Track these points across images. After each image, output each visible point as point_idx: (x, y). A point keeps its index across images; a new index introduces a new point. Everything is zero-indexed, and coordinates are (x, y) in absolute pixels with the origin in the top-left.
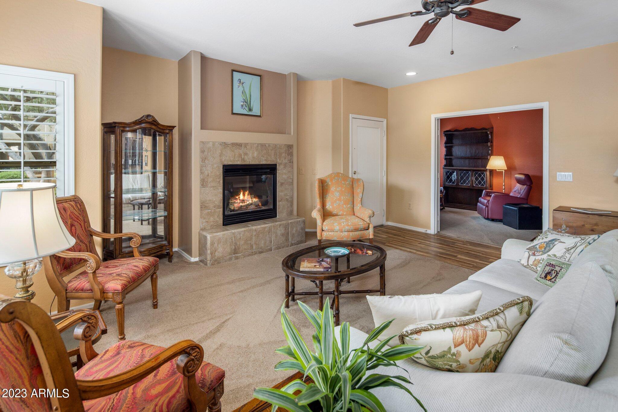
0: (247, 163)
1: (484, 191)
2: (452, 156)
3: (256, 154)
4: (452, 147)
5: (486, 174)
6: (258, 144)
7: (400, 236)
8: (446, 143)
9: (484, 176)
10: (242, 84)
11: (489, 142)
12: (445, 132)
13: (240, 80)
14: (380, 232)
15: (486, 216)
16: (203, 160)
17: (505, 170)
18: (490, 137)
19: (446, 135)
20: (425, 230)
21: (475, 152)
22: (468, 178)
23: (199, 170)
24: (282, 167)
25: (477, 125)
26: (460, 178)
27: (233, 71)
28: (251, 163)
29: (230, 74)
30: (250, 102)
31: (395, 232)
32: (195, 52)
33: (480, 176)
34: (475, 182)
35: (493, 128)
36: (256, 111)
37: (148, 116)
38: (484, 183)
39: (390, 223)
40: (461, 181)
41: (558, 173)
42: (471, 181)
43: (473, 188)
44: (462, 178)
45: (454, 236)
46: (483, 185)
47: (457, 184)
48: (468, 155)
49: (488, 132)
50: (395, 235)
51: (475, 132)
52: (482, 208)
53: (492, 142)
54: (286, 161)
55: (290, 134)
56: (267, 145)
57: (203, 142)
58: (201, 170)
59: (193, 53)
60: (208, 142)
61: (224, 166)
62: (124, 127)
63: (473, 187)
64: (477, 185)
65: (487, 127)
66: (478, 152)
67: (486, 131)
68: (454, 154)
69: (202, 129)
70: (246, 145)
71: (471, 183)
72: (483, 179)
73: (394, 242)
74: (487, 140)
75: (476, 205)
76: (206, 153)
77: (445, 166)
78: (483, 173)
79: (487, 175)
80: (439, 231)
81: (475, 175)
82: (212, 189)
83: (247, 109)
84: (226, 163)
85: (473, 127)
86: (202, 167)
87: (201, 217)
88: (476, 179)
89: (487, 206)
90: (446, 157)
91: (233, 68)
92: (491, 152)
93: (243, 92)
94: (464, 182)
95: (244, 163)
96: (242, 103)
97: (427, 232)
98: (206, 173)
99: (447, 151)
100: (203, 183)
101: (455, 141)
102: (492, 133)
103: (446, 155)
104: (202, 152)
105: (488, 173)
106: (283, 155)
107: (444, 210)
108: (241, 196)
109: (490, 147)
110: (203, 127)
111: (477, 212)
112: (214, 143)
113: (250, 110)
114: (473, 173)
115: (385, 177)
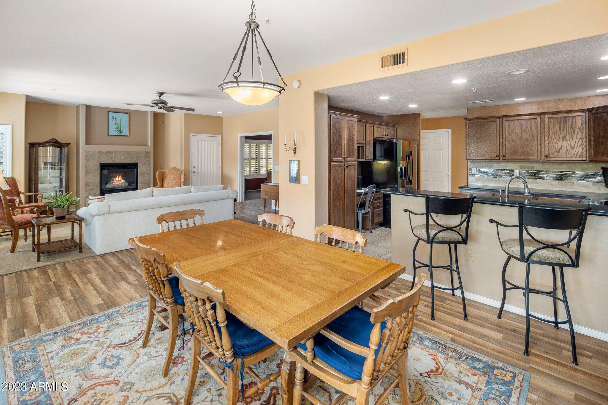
0: (116, 162)
3: (122, 157)
6: (124, 152)
10: (115, 118)
13: (113, 117)
16: (87, 161)
23: (84, 167)
24: (142, 164)
27: (108, 112)
28: (119, 162)
29: (107, 114)
30: (121, 128)
32: (82, 105)
36: (125, 132)
37: (53, 139)
54: (145, 161)
55: (149, 146)
56: (131, 152)
57: (87, 152)
58: (85, 166)
59: (80, 106)
60: (90, 152)
61: (100, 164)
62: (40, 145)
69: (86, 144)
70: (116, 153)
76: (89, 157)
82: (92, 176)
83: (118, 132)
84: (102, 162)
86: (86, 164)
87: (86, 190)
91: (108, 110)
93: (116, 123)
95: (114, 162)
96: (115, 129)
98: (89, 167)
100: (87, 173)
104: (86, 156)
106: (143, 157)
108: (117, 179)
110: (87, 143)
112: (94, 152)
113: (121, 132)
115: (220, 170)
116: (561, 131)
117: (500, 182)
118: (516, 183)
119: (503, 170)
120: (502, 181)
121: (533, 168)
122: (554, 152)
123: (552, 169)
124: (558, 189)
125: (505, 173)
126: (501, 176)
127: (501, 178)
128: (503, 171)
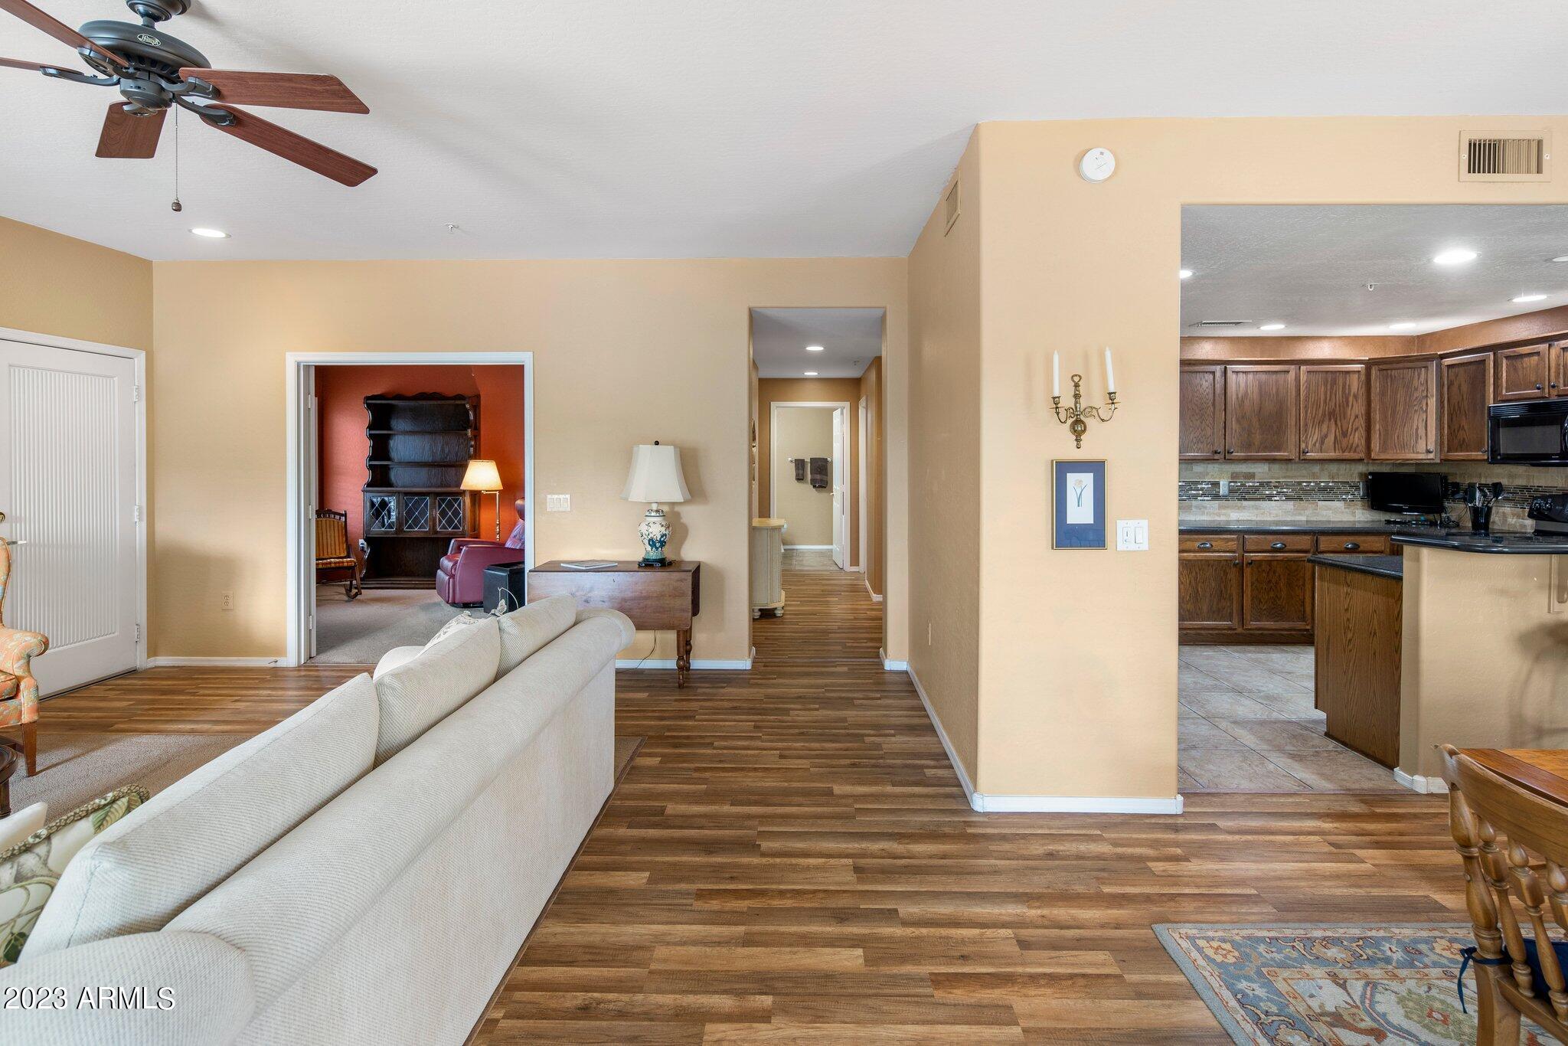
1: (453, 541)
2: (389, 459)
4: (388, 437)
5: (464, 502)
7: (181, 692)
8: (370, 427)
9: (459, 505)
11: (470, 427)
12: (367, 398)
14: (111, 694)
15: (450, 599)
17: (499, 491)
18: (472, 418)
19: (370, 407)
20: (274, 659)
21: (443, 450)
22: (423, 513)
25: (449, 388)
26: (409, 515)
31: (170, 683)
33: (450, 505)
34: (440, 522)
35: (478, 396)
38: (459, 522)
39: (163, 661)
40: (407, 522)
41: (549, 496)
42: (430, 520)
43: (435, 536)
44: (410, 513)
45: (350, 661)
46: (456, 527)
47: (400, 530)
48: (427, 457)
49: (468, 406)
50: (164, 692)
51: (443, 402)
52: (443, 580)
53: (476, 429)
63: (436, 532)
64: (444, 527)
65: (467, 392)
66: (449, 451)
67: (463, 402)
68: (393, 455)
71: (431, 523)
72: (456, 513)
73: (154, 715)
74: (465, 424)
75: (434, 575)
77: (369, 485)
78: (456, 500)
79: (464, 505)
80: (314, 653)
81: (440, 506)
85: (438, 391)
88: (443, 514)
89: (452, 576)
90: (371, 463)
92: (475, 451)
94: (416, 522)
97: (278, 665)
99: (374, 448)
101: (399, 424)
102: (476, 408)
103: (371, 458)
105: (468, 500)
107: (359, 597)
109: (471, 439)
111: (434, 592)
114: (435, 499)
115: (144, 524)
116: (1328, 401)
117: (1194, 509)
118: (1223, 511)
119: (1198, 483)
120: (1196, 507)
121: (1252, 476)
122: (1315, 443)
123: (1285, 477)
124: (1293, 519)
125: (1202, 489)
126: (1195, 497)
127: (1194, 503)
128: (1199, 486)
